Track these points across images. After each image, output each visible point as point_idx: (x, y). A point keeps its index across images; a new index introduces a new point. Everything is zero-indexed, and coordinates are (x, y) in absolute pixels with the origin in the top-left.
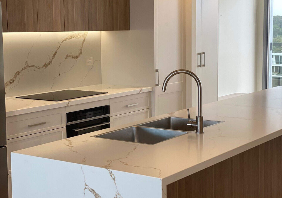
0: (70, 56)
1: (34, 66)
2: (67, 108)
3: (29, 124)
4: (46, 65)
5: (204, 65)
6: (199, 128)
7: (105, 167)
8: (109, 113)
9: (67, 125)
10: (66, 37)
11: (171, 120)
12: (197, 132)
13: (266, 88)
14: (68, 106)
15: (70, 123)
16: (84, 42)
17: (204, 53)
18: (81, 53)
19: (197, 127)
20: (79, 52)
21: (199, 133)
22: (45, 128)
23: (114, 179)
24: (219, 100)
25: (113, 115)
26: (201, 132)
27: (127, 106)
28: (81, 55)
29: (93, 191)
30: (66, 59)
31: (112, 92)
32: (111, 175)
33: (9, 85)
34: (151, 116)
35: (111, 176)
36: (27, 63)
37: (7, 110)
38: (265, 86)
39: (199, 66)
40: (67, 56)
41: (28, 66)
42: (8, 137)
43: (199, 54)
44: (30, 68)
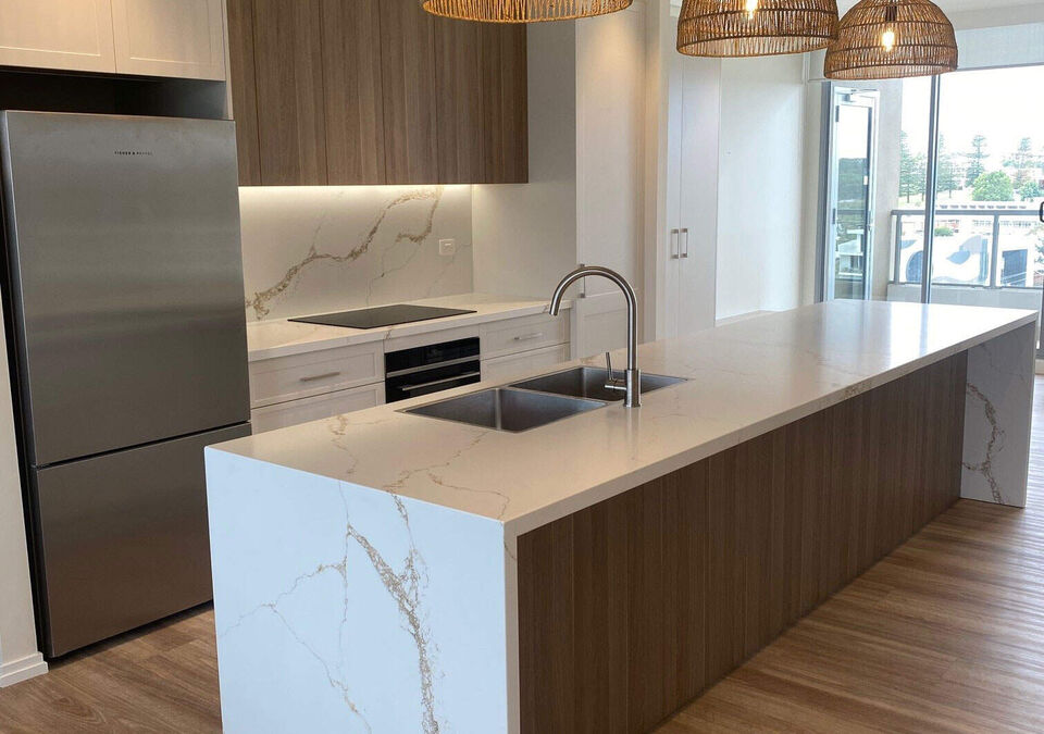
0: (405, 236)
1: (328, 256)
2: (386, 343)
3: (302, 377)
4: (354, 254)
5: (685, 255)
6: (630, 395)
7: (388, 488)
8: (478, 353)
9: (386, 379)
10: (398, 197)
11: (585, 373)
12: (626, 403)
13: (822, 300)
14: (388, 338)
15: (392, 374)
16: (435, 206)
17: (685, 230)
18: (429, 230)
19: (626, 393)
20: (425, 228)
21: (629, 405)
22: (338, 384)
23: (406, 517)
24: (717, 325)
25: (486, 356)
26: (635, 404)
27: (517, 339)
28: (430, 236)
29: (363, 541)
30: (397, 241)
31: (486, 311)
32: (400, 506)
33: (275, 294)
34: (568, 358)
35: (399, 509)
36: (313, 248)
37: (251, 347)
38: (821, 297)
39: (676, 257)
40: (400, 236)
41: (315, 257)
42: (254, 402)
43: (676, 231)
44: (320, 260)
